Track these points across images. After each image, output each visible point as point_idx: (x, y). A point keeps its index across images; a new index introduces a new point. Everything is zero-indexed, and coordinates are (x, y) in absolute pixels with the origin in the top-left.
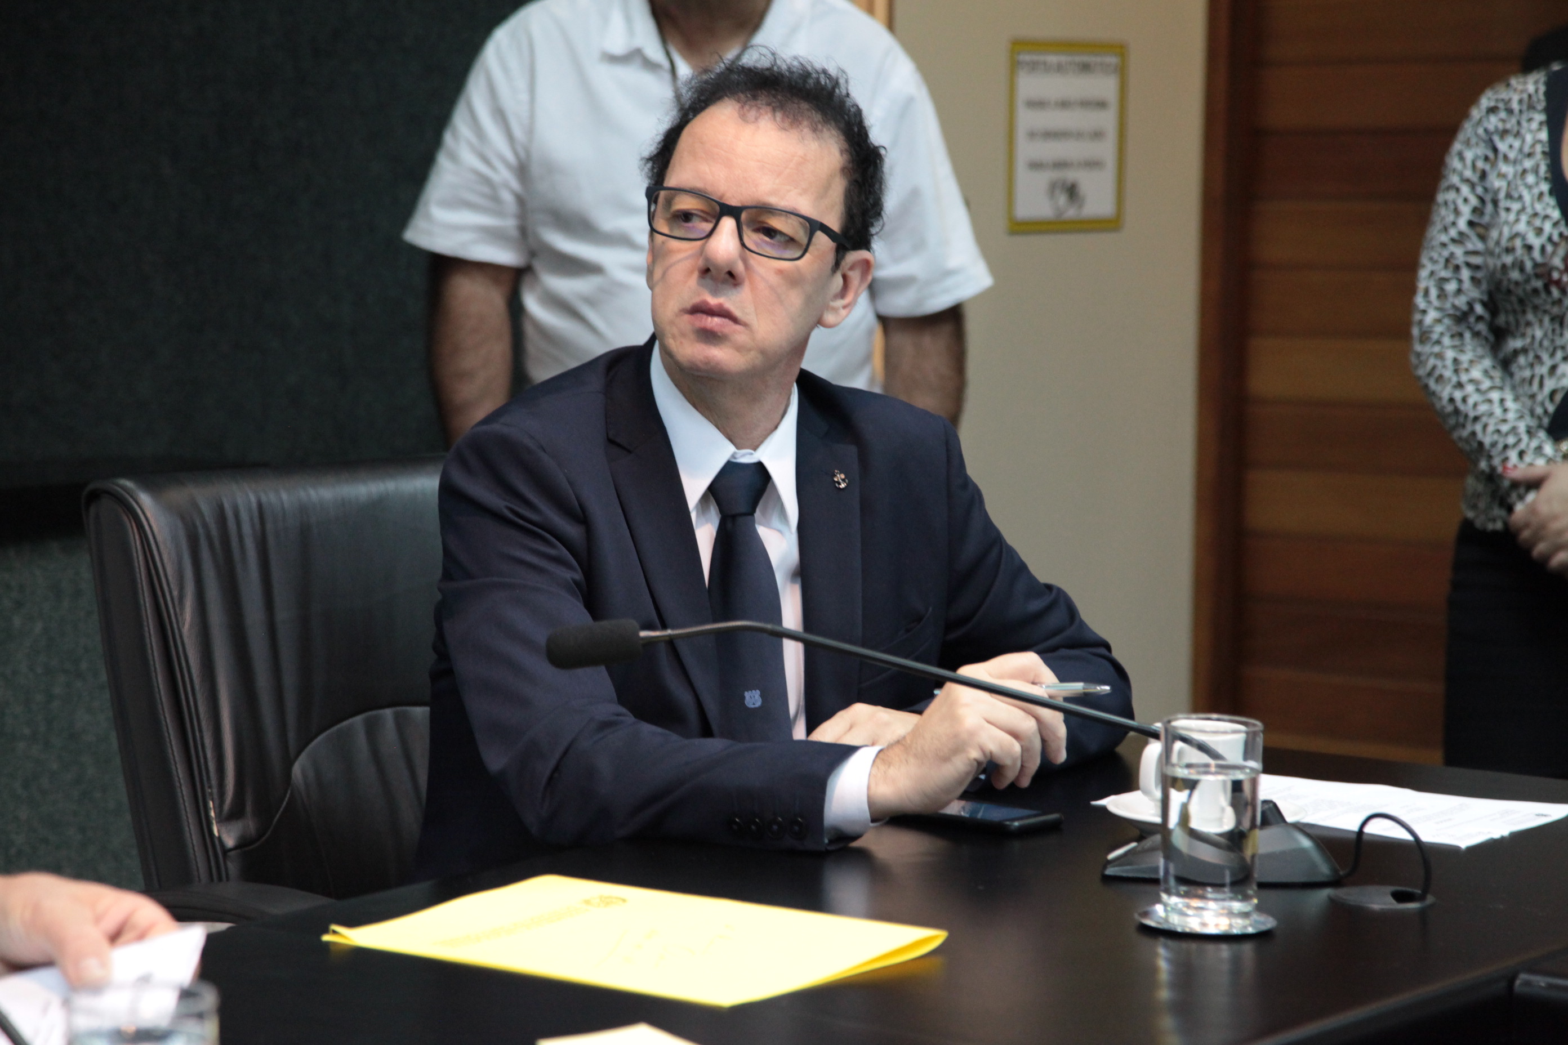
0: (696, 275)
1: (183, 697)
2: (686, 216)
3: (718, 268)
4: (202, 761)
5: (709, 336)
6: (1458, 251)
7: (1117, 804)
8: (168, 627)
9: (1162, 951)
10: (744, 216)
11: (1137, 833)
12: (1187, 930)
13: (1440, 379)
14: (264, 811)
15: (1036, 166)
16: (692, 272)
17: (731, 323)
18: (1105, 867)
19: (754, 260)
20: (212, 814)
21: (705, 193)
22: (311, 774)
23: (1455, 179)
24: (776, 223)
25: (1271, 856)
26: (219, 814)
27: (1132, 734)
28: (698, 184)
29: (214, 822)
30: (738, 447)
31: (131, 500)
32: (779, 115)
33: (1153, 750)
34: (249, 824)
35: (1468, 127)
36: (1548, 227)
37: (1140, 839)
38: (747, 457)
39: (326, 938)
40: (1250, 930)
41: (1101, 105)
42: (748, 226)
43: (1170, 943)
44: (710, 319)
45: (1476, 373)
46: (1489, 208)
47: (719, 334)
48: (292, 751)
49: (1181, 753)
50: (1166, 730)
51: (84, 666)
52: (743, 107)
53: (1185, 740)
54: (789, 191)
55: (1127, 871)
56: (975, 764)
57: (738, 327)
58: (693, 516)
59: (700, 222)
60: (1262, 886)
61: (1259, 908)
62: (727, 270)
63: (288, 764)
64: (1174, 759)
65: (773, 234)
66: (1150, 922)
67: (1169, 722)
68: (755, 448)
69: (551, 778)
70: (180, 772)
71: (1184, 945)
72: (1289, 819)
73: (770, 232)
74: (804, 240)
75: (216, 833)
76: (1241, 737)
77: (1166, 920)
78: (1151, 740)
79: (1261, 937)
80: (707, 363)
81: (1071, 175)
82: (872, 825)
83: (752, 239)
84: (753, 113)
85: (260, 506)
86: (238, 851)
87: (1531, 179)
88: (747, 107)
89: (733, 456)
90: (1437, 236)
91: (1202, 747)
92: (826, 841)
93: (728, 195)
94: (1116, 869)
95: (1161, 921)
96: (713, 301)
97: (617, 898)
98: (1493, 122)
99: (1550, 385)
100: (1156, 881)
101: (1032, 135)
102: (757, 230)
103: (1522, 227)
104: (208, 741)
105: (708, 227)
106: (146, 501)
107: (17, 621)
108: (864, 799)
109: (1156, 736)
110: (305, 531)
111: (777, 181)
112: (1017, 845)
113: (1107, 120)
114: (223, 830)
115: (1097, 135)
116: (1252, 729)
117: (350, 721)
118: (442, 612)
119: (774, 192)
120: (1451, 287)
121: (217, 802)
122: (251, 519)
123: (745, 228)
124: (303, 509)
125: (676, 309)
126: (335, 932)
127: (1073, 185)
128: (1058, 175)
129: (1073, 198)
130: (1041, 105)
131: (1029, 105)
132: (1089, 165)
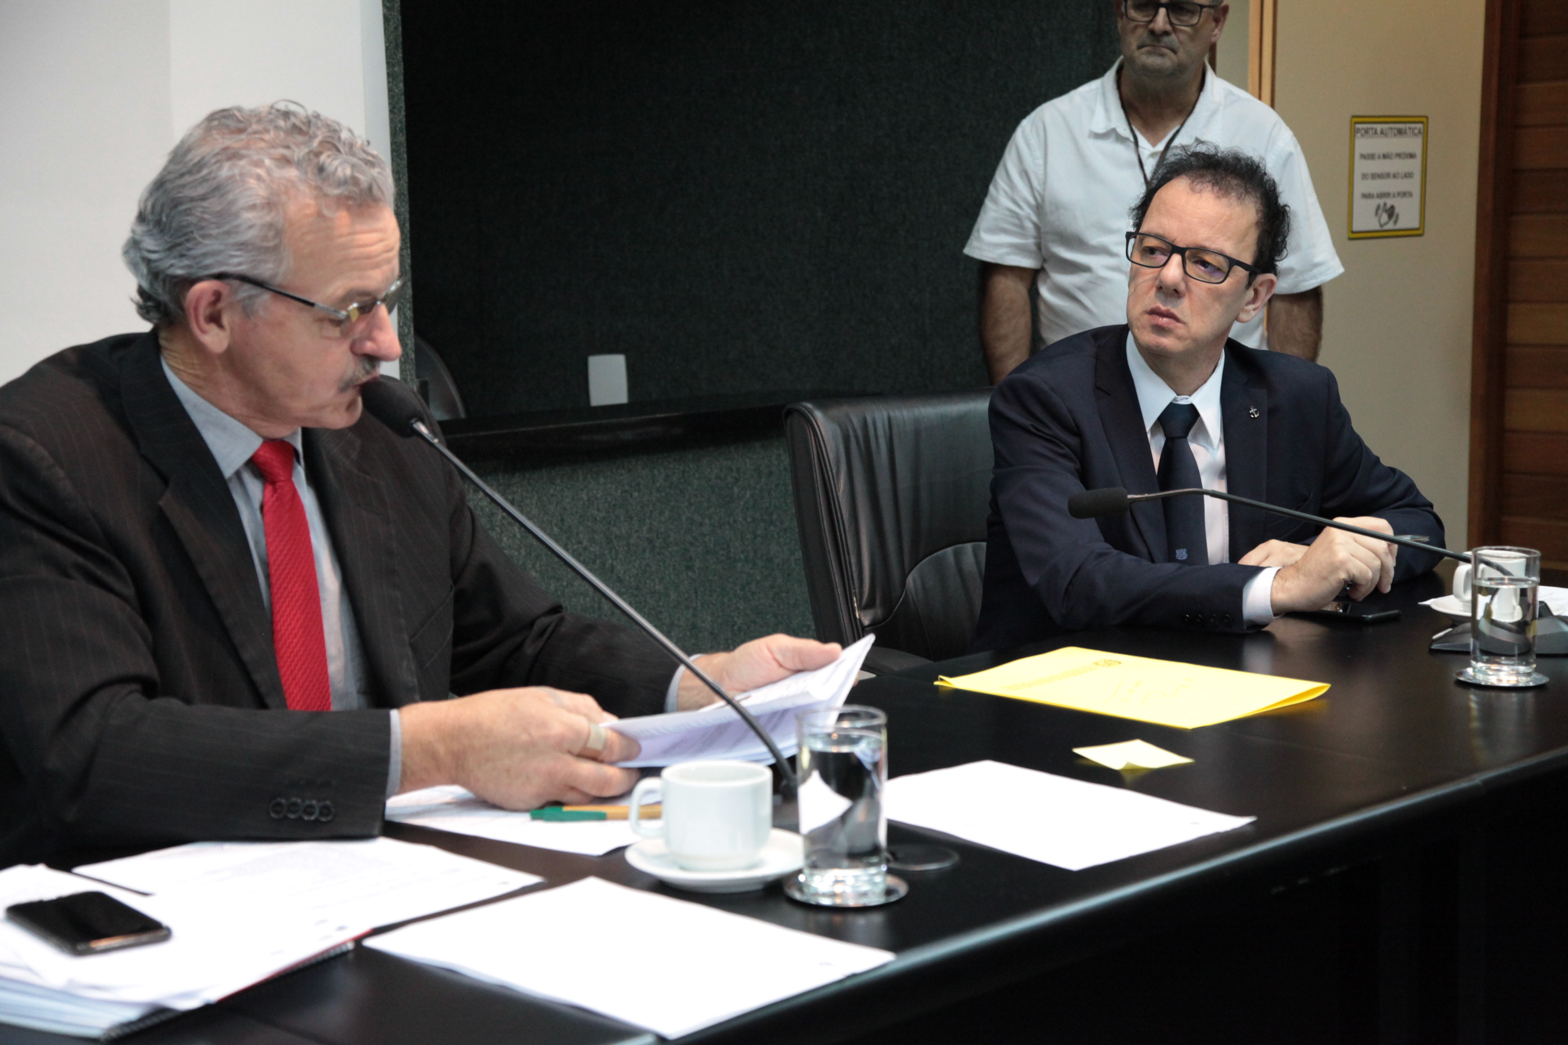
0: (1154, 290)
1: (838, 534)
2: (1152, 251)
3: (1168, 288)
4: (849, 573)
5: (1160, 330)
7: (1441, 604)
8: (830, 492)
9: (1472, 697)
10: (1187, 253)
11: (1451, 622)
12: (1489, 684)
14: (888, 603)
15: (1366, 196)
16: (1152, 287)
17: (1174, 322)
18: (1431, 644)
19: (1193, 283)
20: (856, 605)
21: (1164, 238)
22: (919, 582)
24: (1208, 258)
25: (1543, 637)
26: (859, 606)
27: (1446, 558)
28: (1160, 232)
29: (857, 610)
30: (1178, 395)
31: (809, 415)
32: (1216, 188)
33: (1463, 569)
34: (878, 611)
37: (1453, 626)
38: (1184, 401)
39: (936, 683)
40: (1531, 684)
41: (1412, 156)
42: (1190, 260)
43: (1477, 692)
44: (1161, 319)
47: (1167, 329)
48: (907, 568)
49: (1483, 571)
50: (1475, 556)
51: (775, 517)
52: (1193, 182)
53: (1488, 563)
54: (1218, 238)
55: (1445, 646)
56: (1343, 582)
57: (1179, 325)
58: (1149, 436)
59: (1160, 254)
60: (1539, 656)
61: (1536, 670)
62: (1173, 289)
63: (904, 576)
64: (1479, 575)
65: (1207, 265)
66: (1462, 679)
67: (1476, 551)
68: (1190, 395)
69: (1067, 590)
70: (837, 578)
71: (1487, 693)
72: (1555, 613)
73: (1205, 264)
74: (1226, 270)
75: (858, 616)
76: (1524, 560)
77: (1474, 677)
78: (1461, 562)
79: (1538, 688)
80: (1157, 347)
81: (1390, 202)
82: (1274, 618)
83: (1193, 269)
84: (1199, 187)
85: (889, 419)
86: (871, 627)
88: (1195, 183)
89: (1175, 399)
91: (1499, 568)
92: (1245, 627)
93: (1178, 239)
94: (1439, 645)
95: (1471, 678)
96: (1163, 308)
97: (1115, 661)
100: (1468, 653)
101: (1364, 176)
102: (1196, 262)
104: (853, 560)
105: (1164, 258)
106: (818, 414)
107: (736, 490)
108: (1269, 603)
109: (1467, 560)
110: (917, 433)
111: (1211, 232)
112: (1370, 630)
113: (1414, 166)
114: (862, 614)
115: (1408, 175)
116: (1533, 556)
117: (945, 550)
118: (996, 487)
119: (1208, 239)
121: (859, 597)
122: (884, 426)
123: (1187, 262)
124: (917, 421)
125: (1141, 311)
126: (942, 680)
127: (1392, 207)
128: (1381, 201)
129: (1390, 216)
130: (1371, 157)
131: (1363, 156)
132: (1404, 194)
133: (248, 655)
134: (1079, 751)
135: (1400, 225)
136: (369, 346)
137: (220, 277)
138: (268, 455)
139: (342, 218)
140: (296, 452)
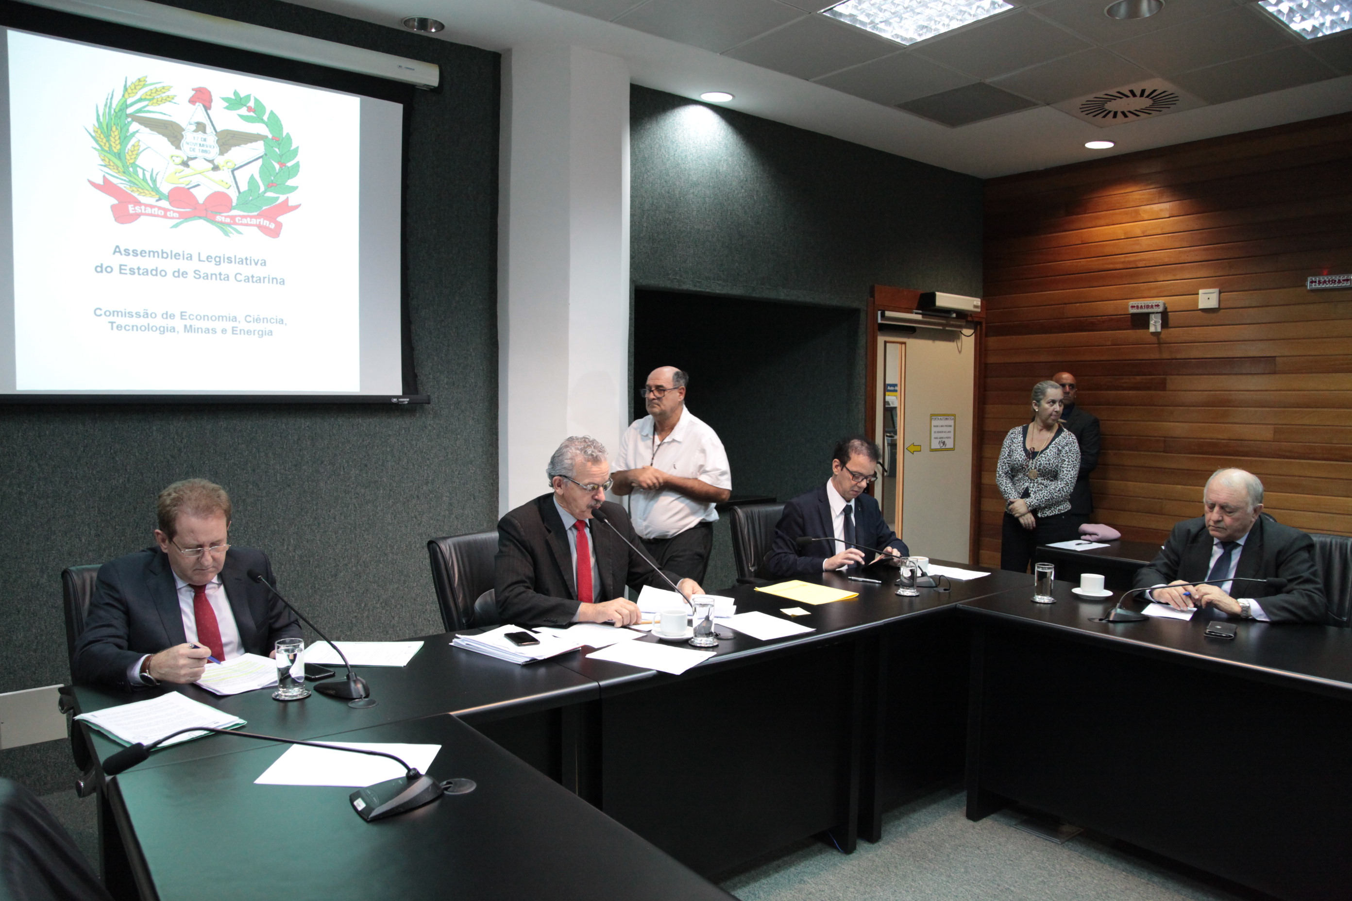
6: (1006, 460)
8: (742, 532)
9: (896, 599)
12: (903, 595)
13: (1002, 485)
15: (936, 438)
23: (1005, 446)
26: (751, 566)
31: (737, 510)
35: (1007, 436)
36: (1023, 457)
39: (755, 589)
41: (950, 426)
43: (898, 597)
45: (1010, 485)
46: (1011, 452)
55: (897, 583)
61: (918, 592)
71: (901, 598)
79: (916, 597)
81: (943, 440)
85: (760, 510)
87: (1020, 447)
90: (1001, 457)
98: (1012, 436)
99: (1023, 487)
101: (935, 432)
103: (1018, 456)
104: (749, 552)
106: (739, 510)
110: (766, 516)
113: (952, 429)
115: (949, 432)
120: (1004, 467)
121: (750, 563)
122: (758, 512)
126: (757, 588)
127: (944, 442)
128: (941, 440)
129: (944, 444)
130: (937, 426)
131: (934, 426)
132: (948, 438)
133: (565, 578)
134: (781, 610)
135: (947, 447)
136: (596, 497)
137: (560, 476)
138: (578, 524)
139: (589, 464)
140: (586, 524)
